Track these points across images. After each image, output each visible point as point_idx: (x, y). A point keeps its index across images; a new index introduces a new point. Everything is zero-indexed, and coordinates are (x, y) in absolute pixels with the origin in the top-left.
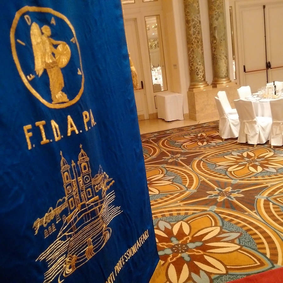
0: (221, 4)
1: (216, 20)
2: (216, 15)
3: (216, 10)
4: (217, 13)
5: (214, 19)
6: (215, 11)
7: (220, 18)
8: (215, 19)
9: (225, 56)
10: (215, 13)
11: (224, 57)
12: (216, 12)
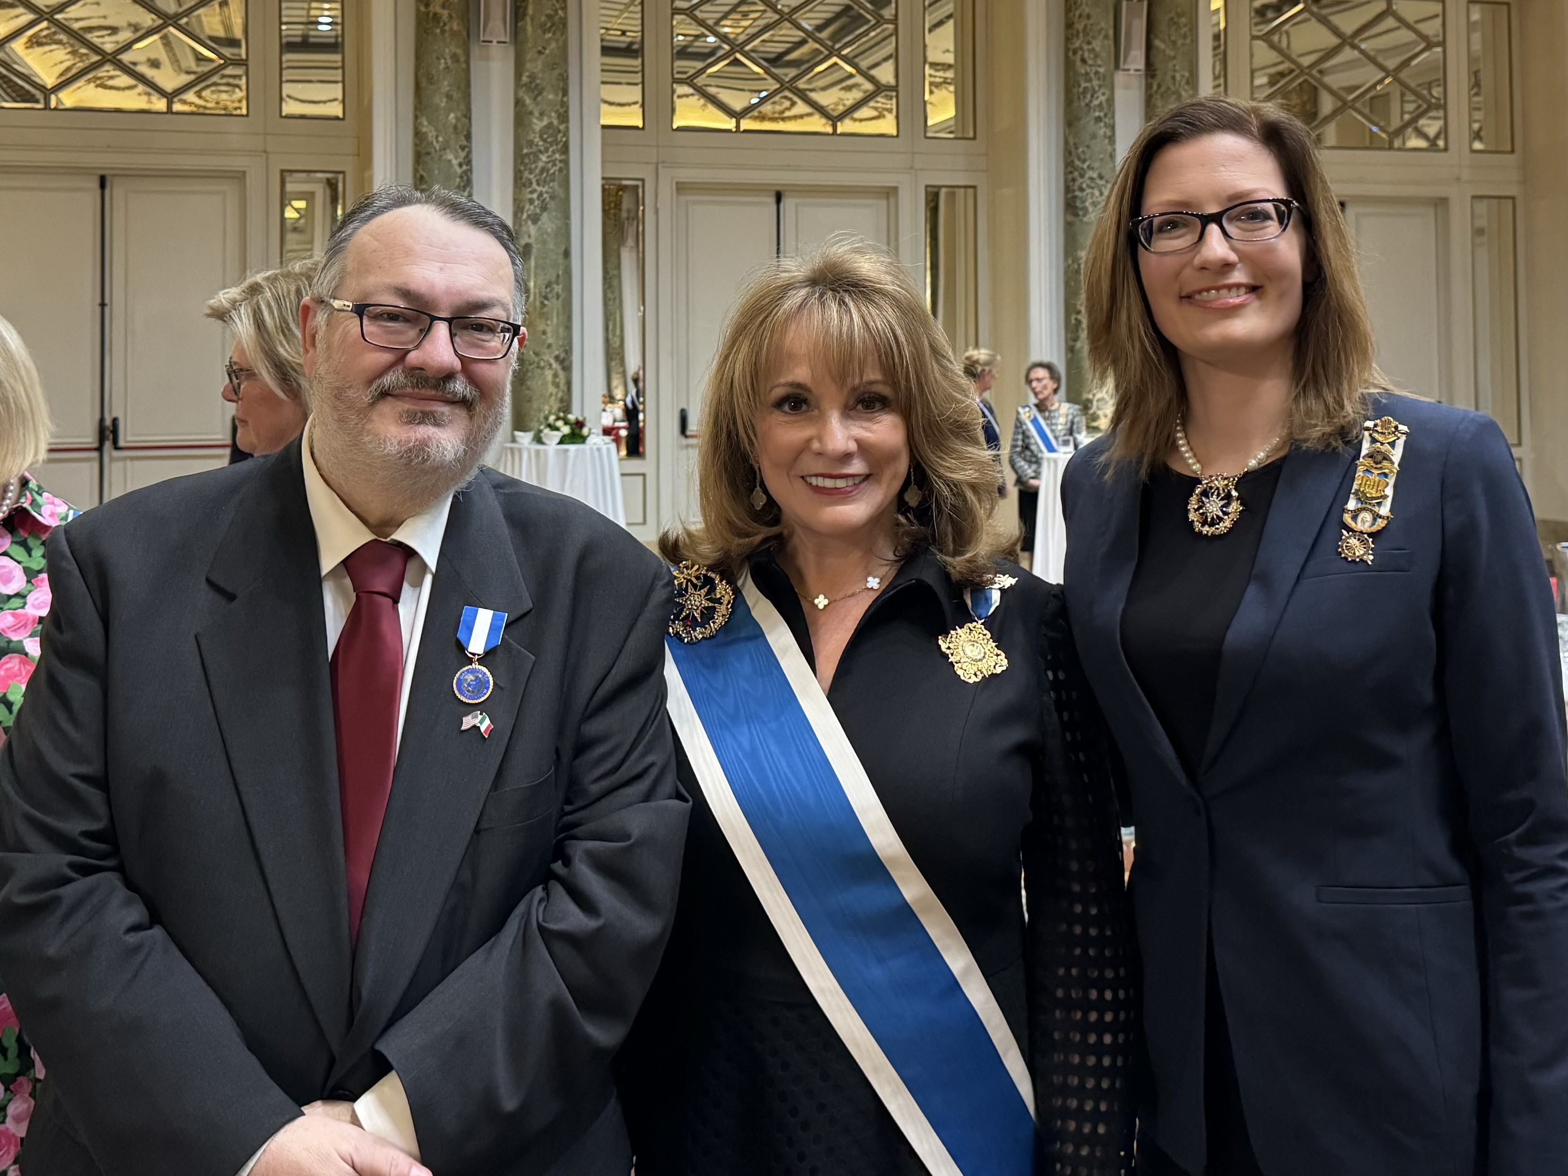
0: (554, 165)
1: (530, 223)
2: (531, 201)
3: (534, 185)
4: (535, 196)
5: (525, 216)
6: (529, 190)
7: (545, 214)
8: (529, 216)
9: (557, 358)
10: (530, 196)
11: (552, 361)
12: (534, 191)
